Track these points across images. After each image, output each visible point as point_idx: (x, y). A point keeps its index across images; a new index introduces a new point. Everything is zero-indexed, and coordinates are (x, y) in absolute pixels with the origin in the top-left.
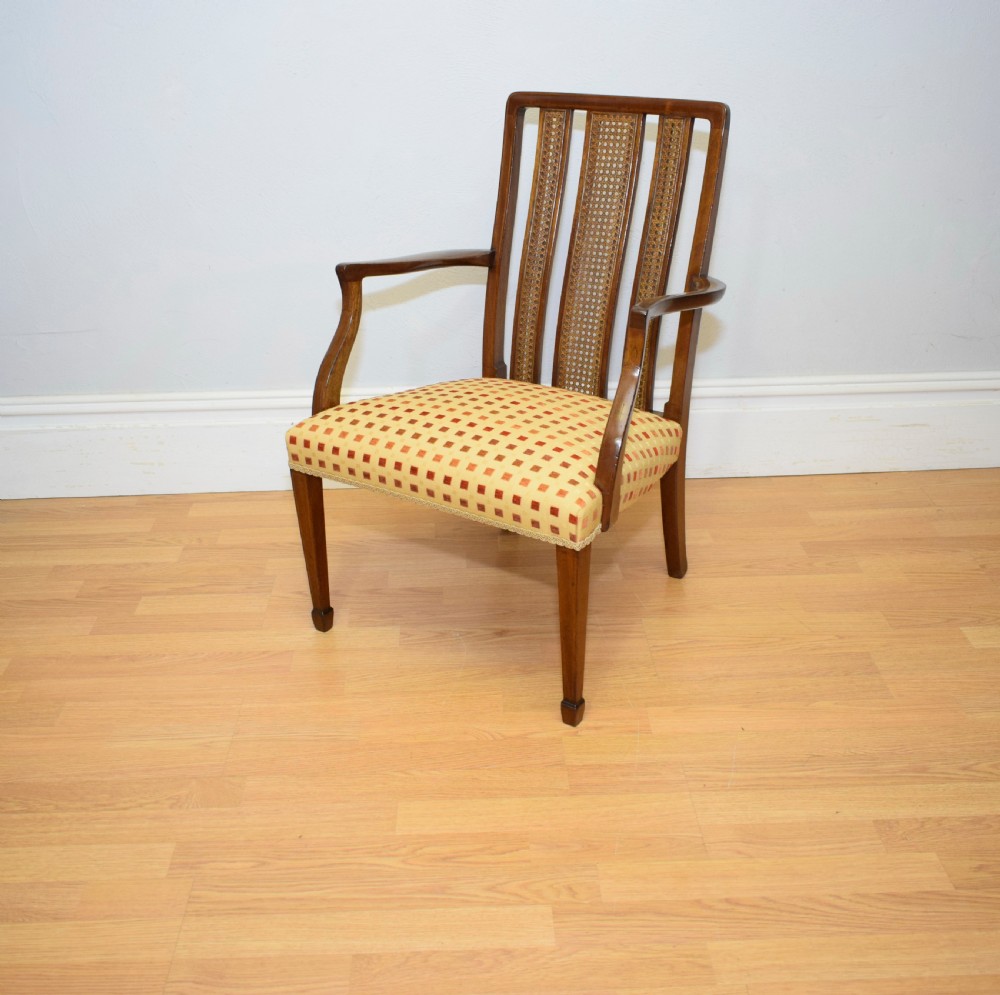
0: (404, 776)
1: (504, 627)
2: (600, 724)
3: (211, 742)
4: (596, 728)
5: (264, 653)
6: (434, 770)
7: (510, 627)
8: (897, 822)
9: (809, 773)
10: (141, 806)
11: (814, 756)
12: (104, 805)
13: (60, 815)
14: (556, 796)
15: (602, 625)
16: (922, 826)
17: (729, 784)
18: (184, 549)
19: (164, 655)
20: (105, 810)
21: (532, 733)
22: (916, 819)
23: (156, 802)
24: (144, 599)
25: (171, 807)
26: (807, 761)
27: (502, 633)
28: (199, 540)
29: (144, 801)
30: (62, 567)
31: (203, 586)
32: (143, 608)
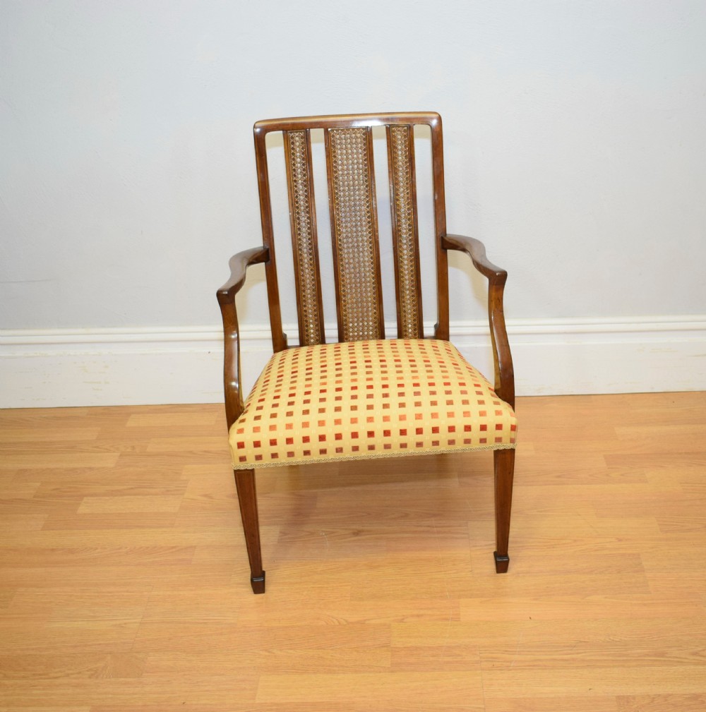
0: (267, 654)
1: (361, 528)
2: (422, 612)
3: (125, 624)
4: (418, 616)
5: (173, 548)
6: (291, 649)
7: (365, 528)
8: (634, 698)
9: (574, 656)
10: (68, 675)
11: (581, 642)
12: (40, 675)
13: (6, 682)
14: (380, 672)
15: (436, 527)
16: (652, 702)
17: (512, 665)
18: (121, 455)
19: (97, 549)
20: (41, 679)
21: (369, 620)
22: (649, 696)
23: (80, 673)
24: (85, 499)
25: (90, 678)
26: (575, 646)
27: (357, 533)
28: (133, 448)
29: (71, 672)
30: (25, 470)
31: (132, 488)
32: (83, 509)
